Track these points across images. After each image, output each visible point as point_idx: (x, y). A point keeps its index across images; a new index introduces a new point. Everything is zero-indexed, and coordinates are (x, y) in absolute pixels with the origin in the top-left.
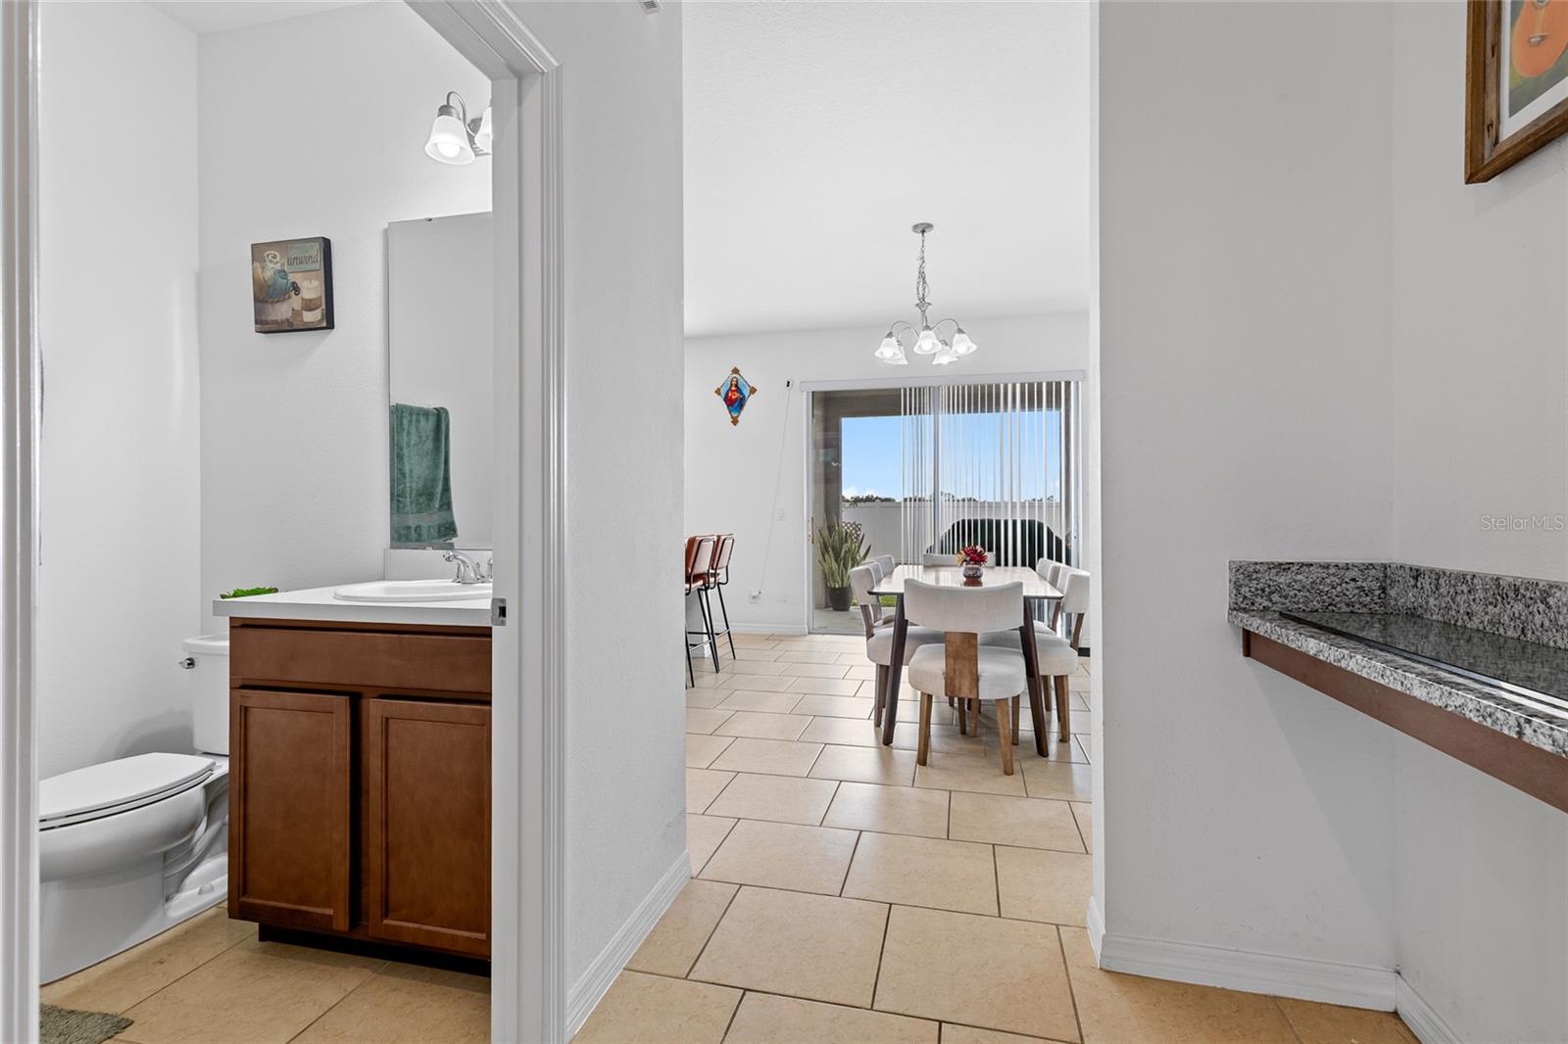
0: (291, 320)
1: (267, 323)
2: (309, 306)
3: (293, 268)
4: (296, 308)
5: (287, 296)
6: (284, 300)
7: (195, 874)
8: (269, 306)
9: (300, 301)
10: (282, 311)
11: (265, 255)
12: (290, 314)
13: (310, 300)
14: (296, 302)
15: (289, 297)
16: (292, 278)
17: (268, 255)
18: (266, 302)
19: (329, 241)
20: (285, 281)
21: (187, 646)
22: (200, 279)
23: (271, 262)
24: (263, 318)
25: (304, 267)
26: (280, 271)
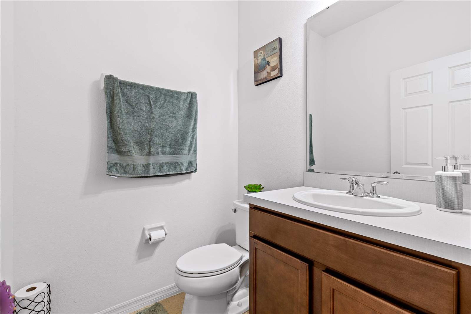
0: (267, 77)
1: (259, 81)
2: (273, 69)
3: (267, 55)
4: (268, 72)
5: (265, 68)
6: (264, 69)
7: (237, 294)
8: (259, 73)
9: (270, 68)
10: (263, 75)
11: (258, 54)
12: (266, 75)
13: (274, 66)
14: (268, 69)
15: (266, 68)
16: (267, 60)
17: (259, 54)
18: (258, 72)
19: (281, 38)
20: (265, 62)
21: (234, 204)
22: (238, 72)
23: (260, 56)
24: (257, 79)
25: (272, 53)
26: (263, 59)
